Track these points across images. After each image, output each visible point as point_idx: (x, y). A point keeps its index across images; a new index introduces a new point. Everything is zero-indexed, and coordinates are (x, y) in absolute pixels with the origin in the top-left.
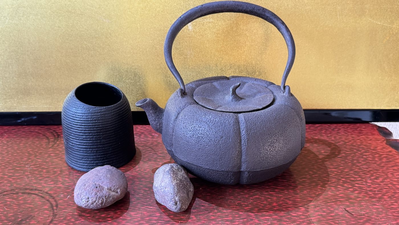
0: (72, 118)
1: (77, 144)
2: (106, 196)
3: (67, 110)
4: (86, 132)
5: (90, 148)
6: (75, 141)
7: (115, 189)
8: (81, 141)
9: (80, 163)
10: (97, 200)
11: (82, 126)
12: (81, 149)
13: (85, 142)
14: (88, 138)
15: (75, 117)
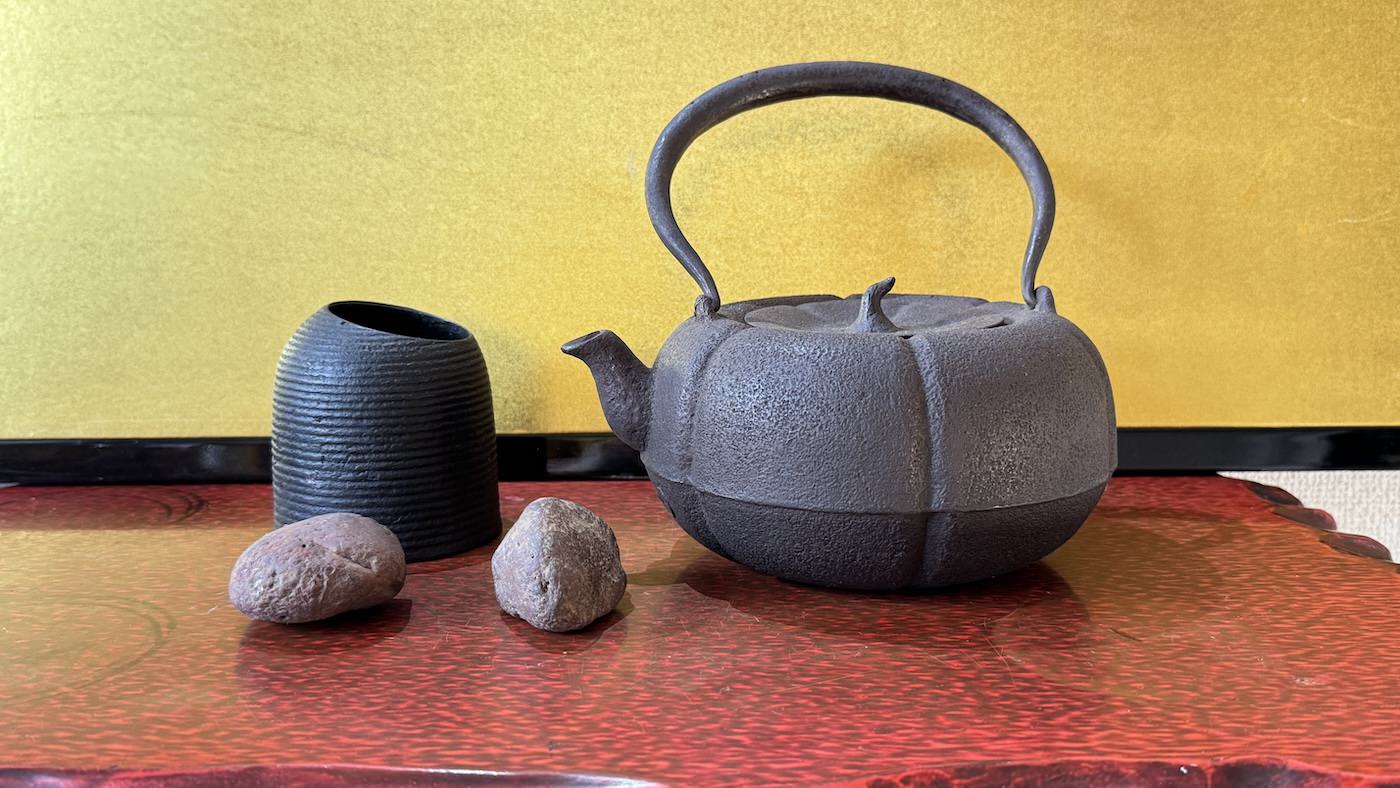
2: (330, 569)
7: (362, 555)
10: (301, 581)
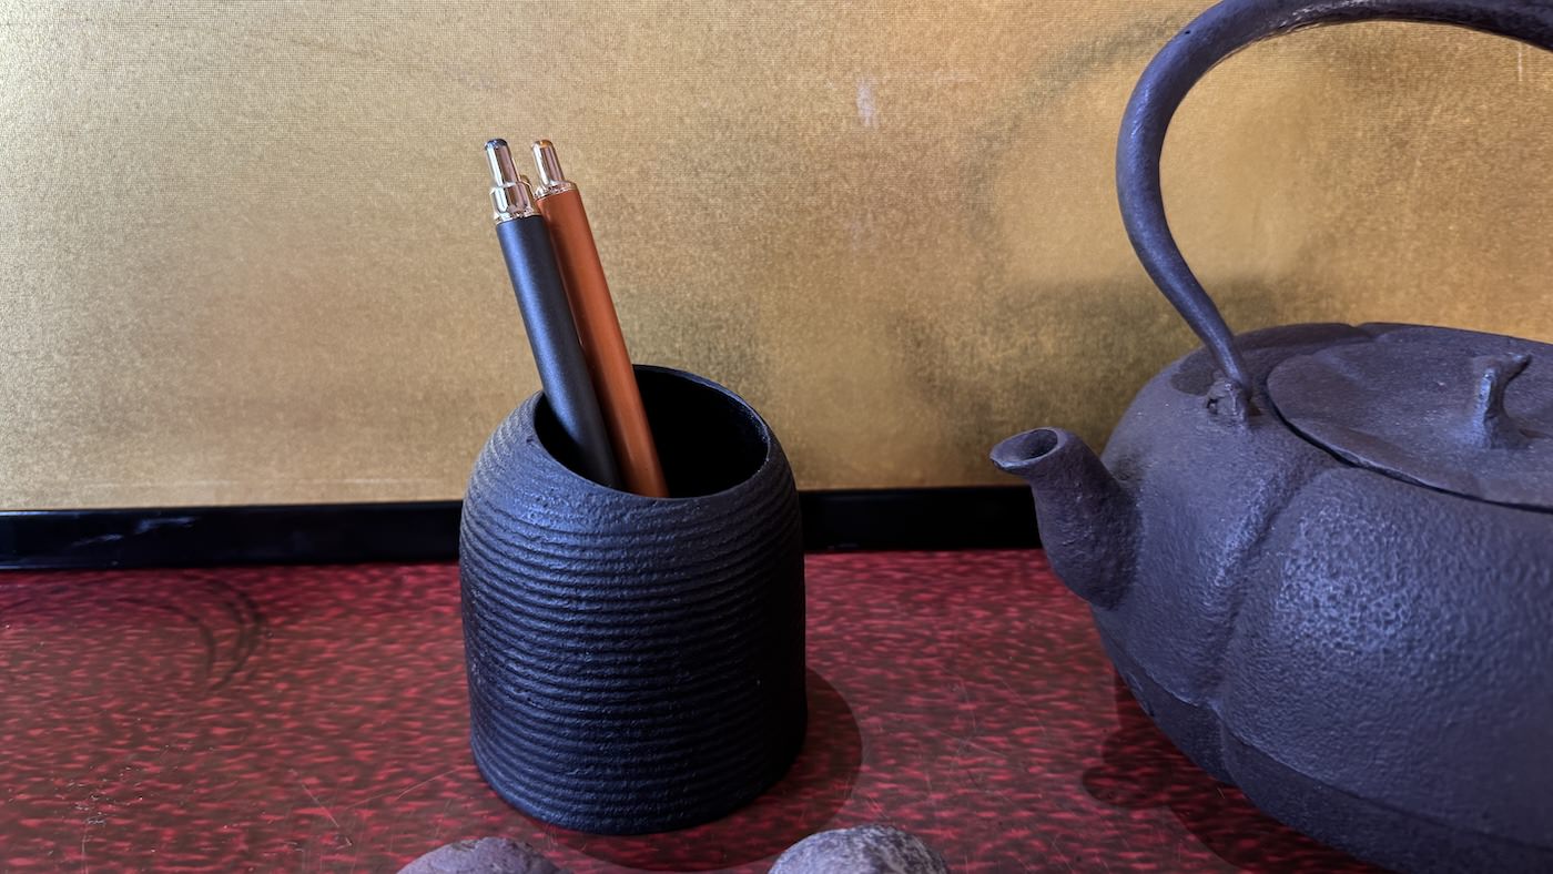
0: (523, 557)
1: (547, 696)
3: (497, 517)
4: (594, 631)
5: (614, 717)
6: (534, 679)
8: (570, 681)
9: (558, 785)
11: (579, 600)
12: (568, 720)
13: (588, 683)
14: (609, 664)
15: (539, 553)
